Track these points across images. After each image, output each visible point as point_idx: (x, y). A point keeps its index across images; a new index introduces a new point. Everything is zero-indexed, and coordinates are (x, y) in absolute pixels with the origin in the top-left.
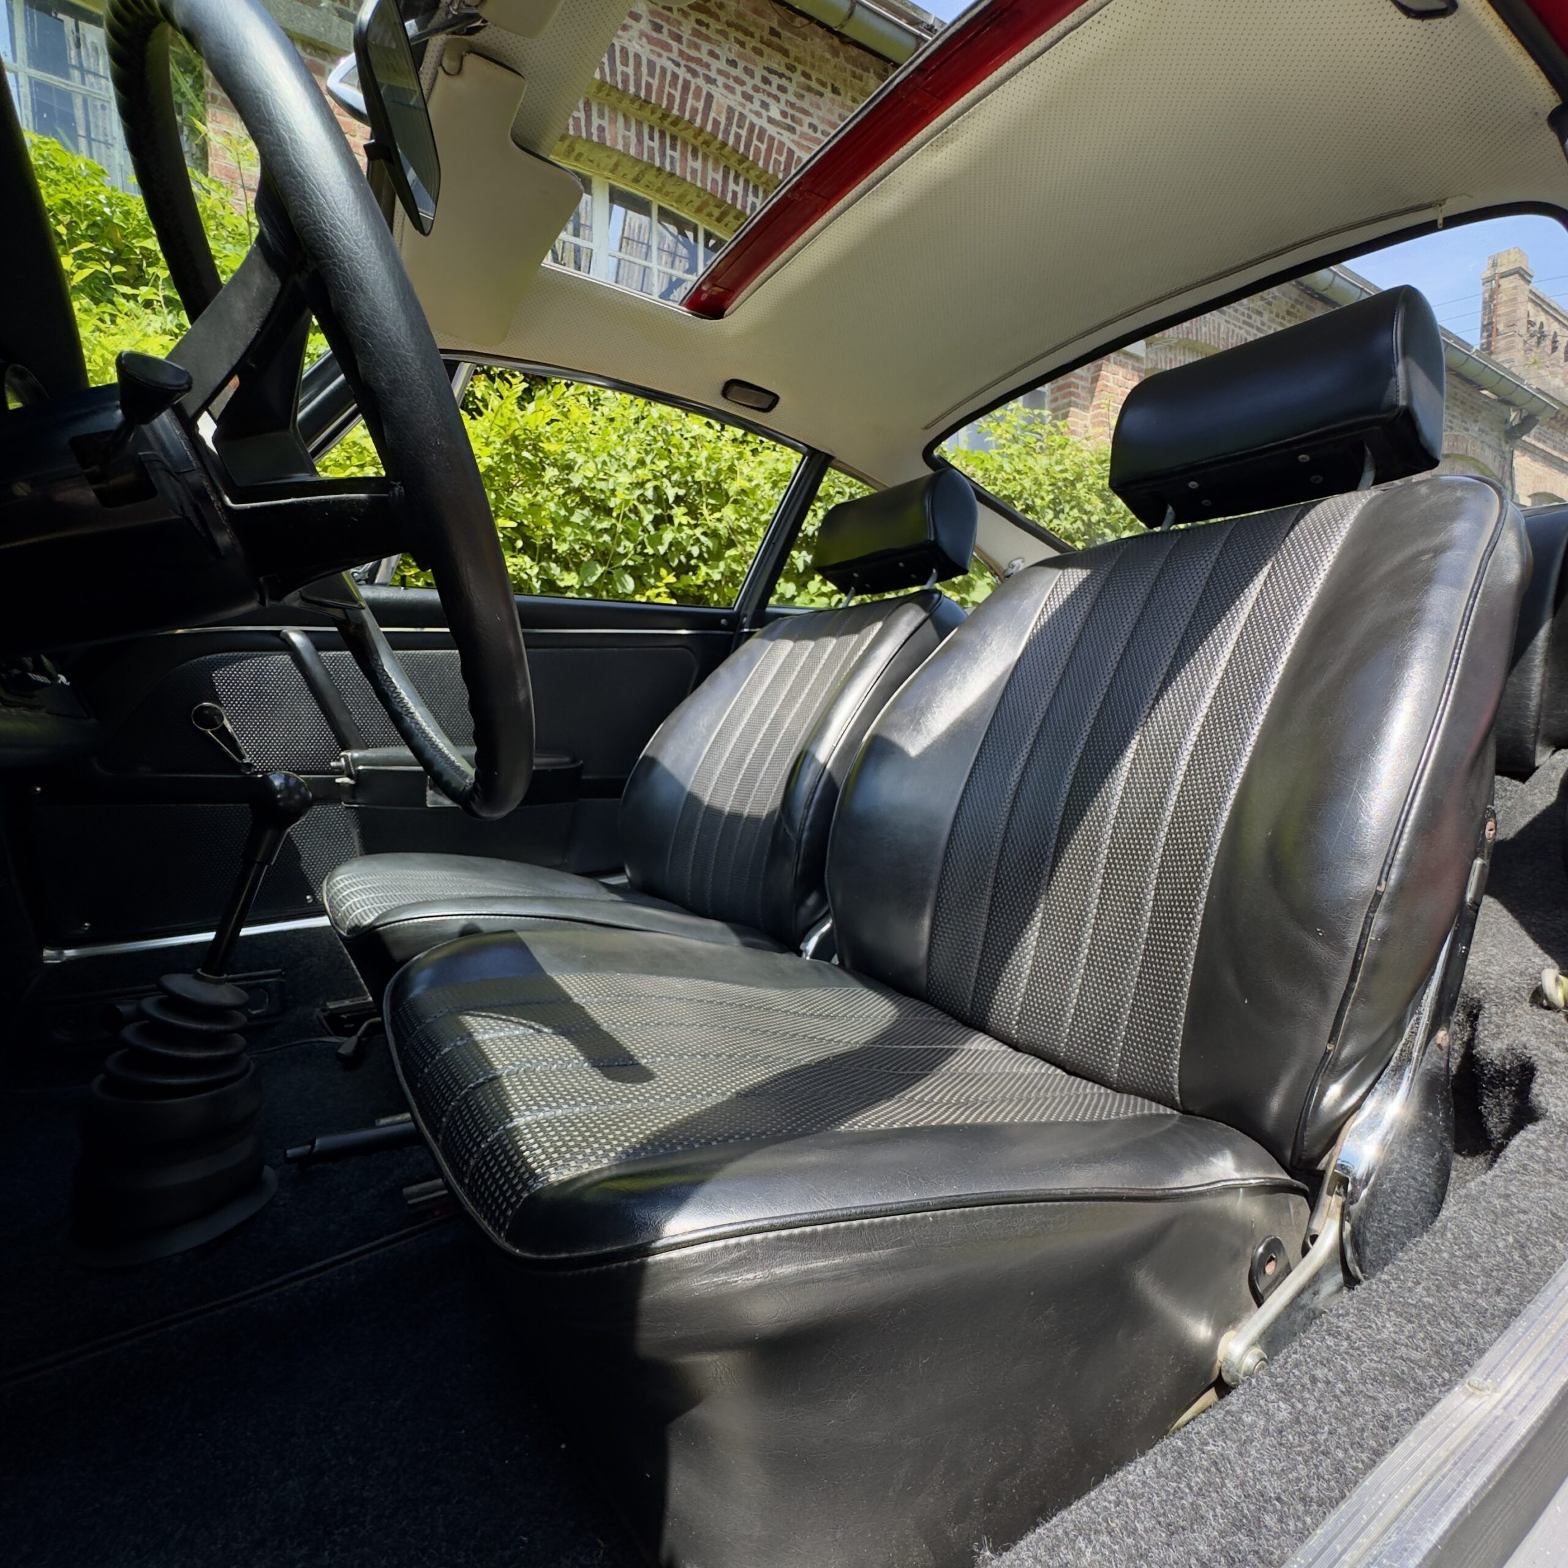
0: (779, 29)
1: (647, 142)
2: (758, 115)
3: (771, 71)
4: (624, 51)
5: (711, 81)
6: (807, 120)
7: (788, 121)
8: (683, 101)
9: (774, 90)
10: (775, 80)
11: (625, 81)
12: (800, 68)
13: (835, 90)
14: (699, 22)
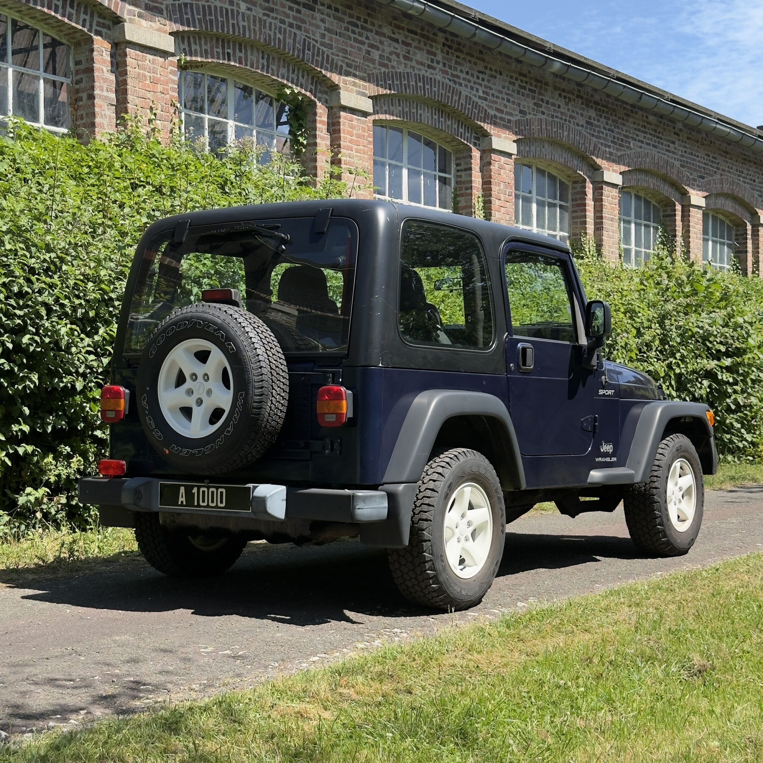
0: (482, 49)
1: (434, 117)
2: (475, 96)
3: (479, 72)
4: (435, 79)
5: (460, 85)
6: (491, 92)
7: (485, 96)
8: (452, 97)
9: (480, 81)
10: (481, 76)
11: (435, 95)
12: (489, 66)
13: (501, 74)
14: (458, 57)
